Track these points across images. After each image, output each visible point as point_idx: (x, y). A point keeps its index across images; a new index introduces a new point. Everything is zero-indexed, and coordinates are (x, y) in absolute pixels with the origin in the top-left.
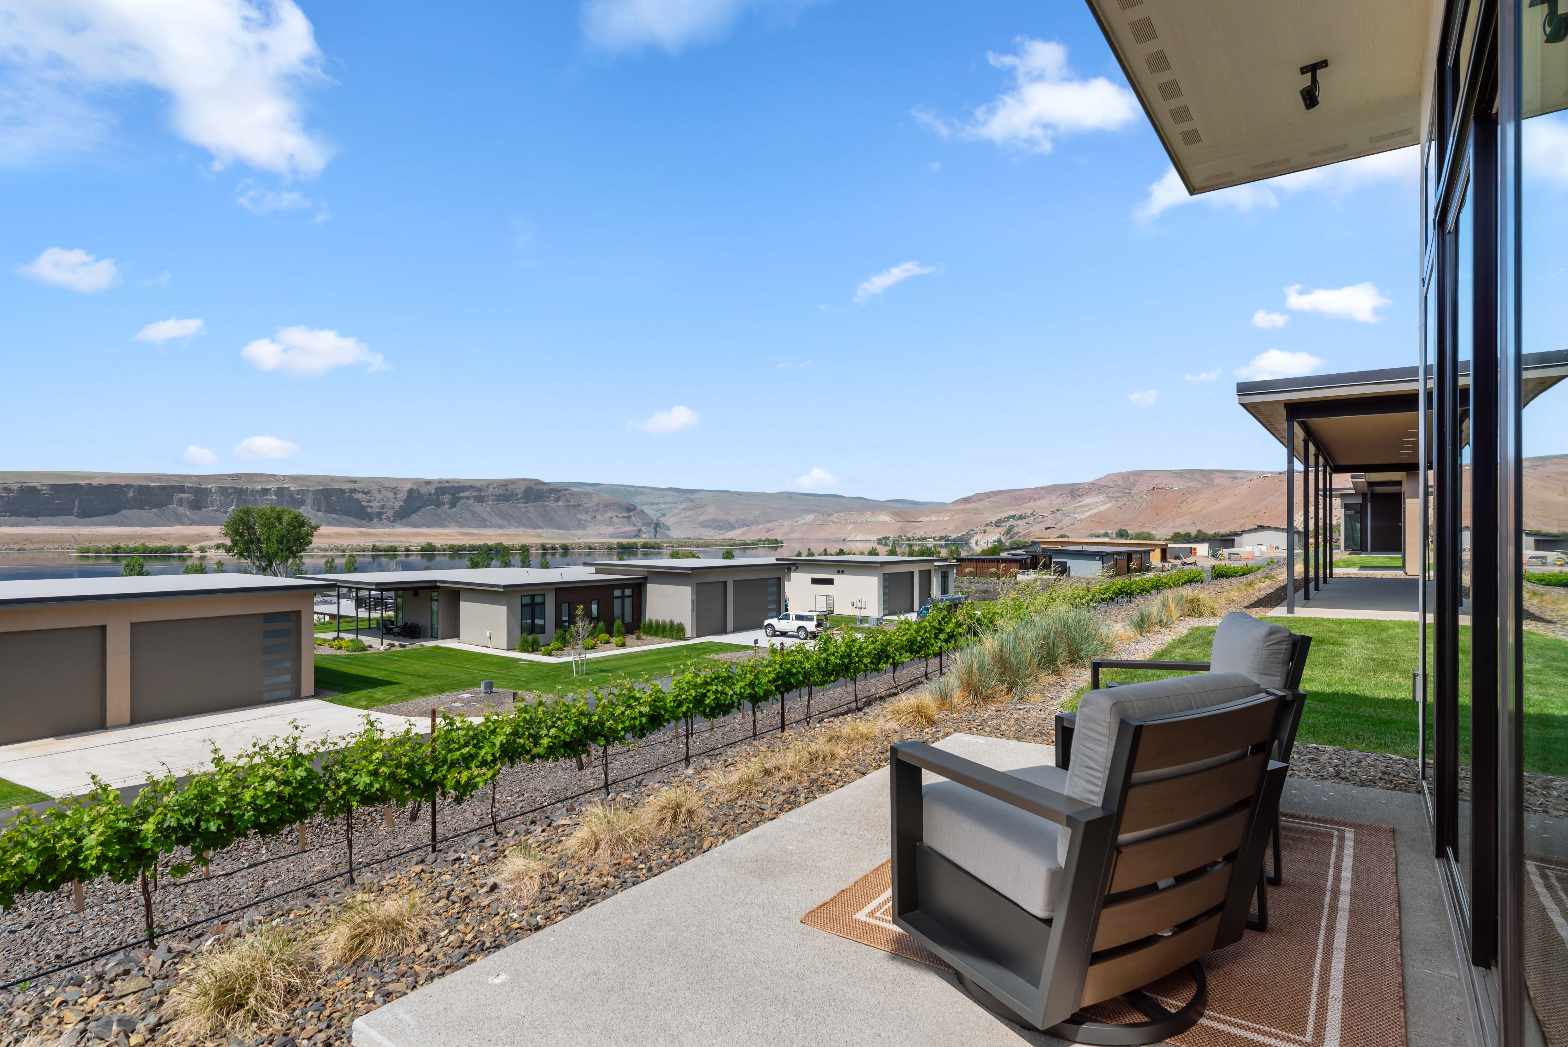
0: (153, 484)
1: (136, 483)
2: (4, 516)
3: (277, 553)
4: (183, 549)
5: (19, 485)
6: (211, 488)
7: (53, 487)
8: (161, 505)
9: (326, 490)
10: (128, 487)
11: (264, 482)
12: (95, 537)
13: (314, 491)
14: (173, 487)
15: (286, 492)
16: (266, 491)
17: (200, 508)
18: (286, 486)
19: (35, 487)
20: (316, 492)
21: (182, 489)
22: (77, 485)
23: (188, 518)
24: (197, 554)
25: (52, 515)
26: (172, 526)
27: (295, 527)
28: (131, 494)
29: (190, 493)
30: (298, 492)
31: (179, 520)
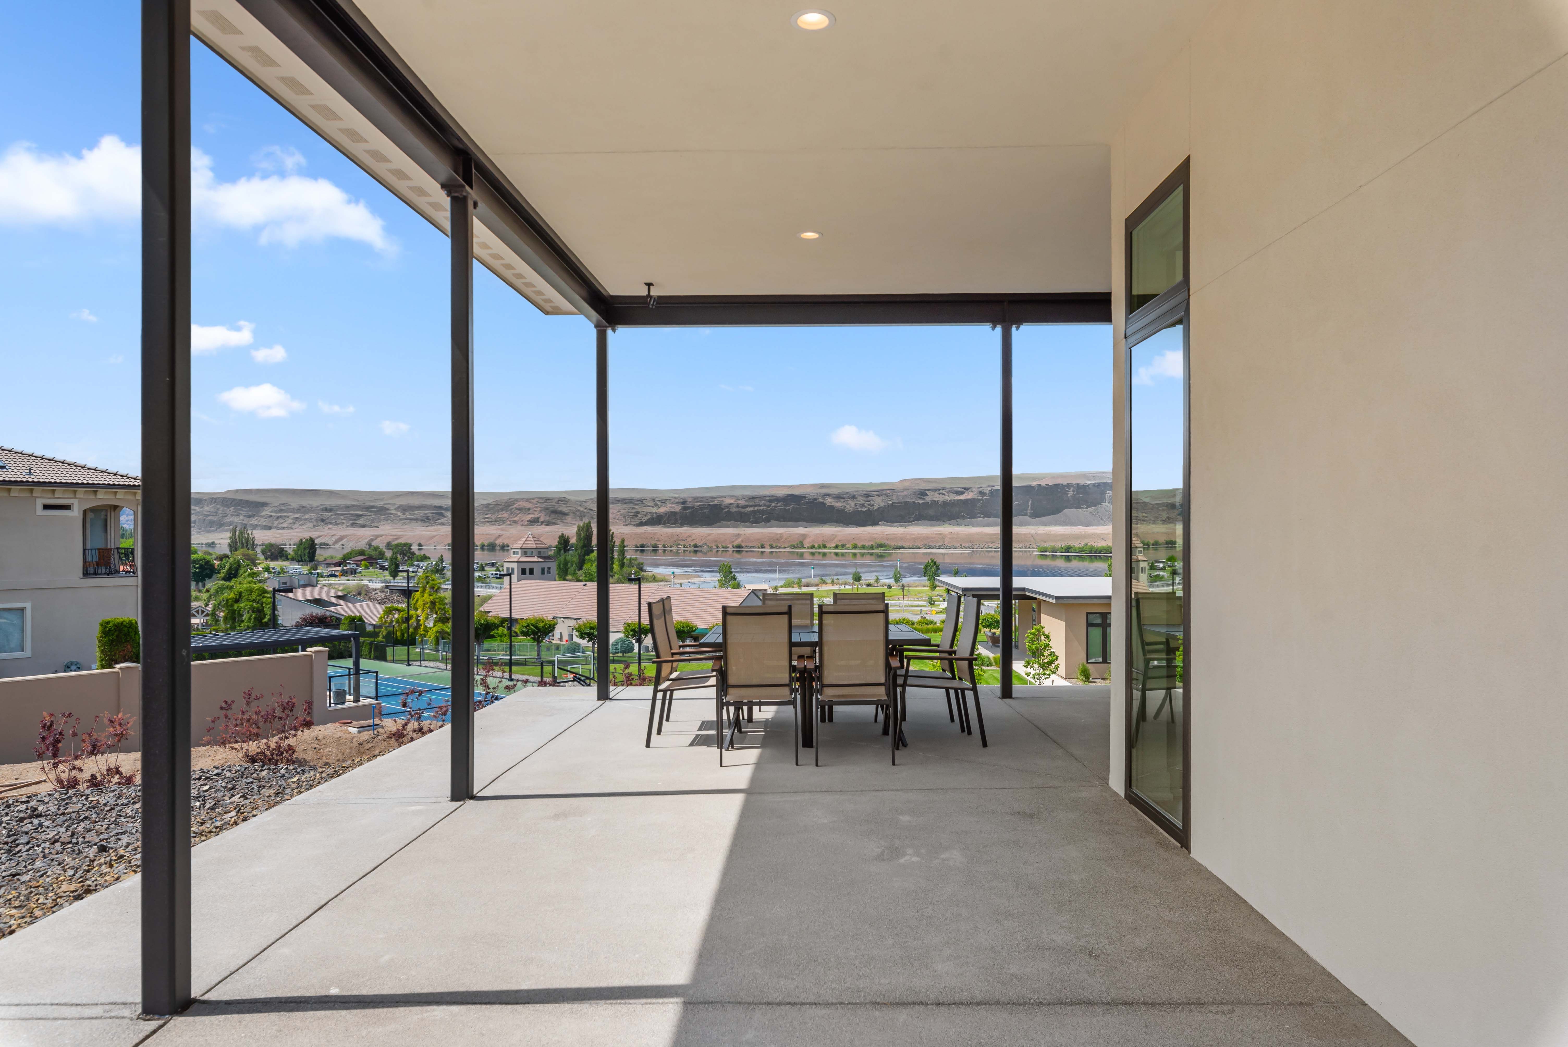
0: (1088, 483)
1: (1074, 482)
5: (990, 489)
8: (1094, 504)
10: (1068, 486)
12: (1049, 537)
22: (1030, 486)
28: (1071, 494)
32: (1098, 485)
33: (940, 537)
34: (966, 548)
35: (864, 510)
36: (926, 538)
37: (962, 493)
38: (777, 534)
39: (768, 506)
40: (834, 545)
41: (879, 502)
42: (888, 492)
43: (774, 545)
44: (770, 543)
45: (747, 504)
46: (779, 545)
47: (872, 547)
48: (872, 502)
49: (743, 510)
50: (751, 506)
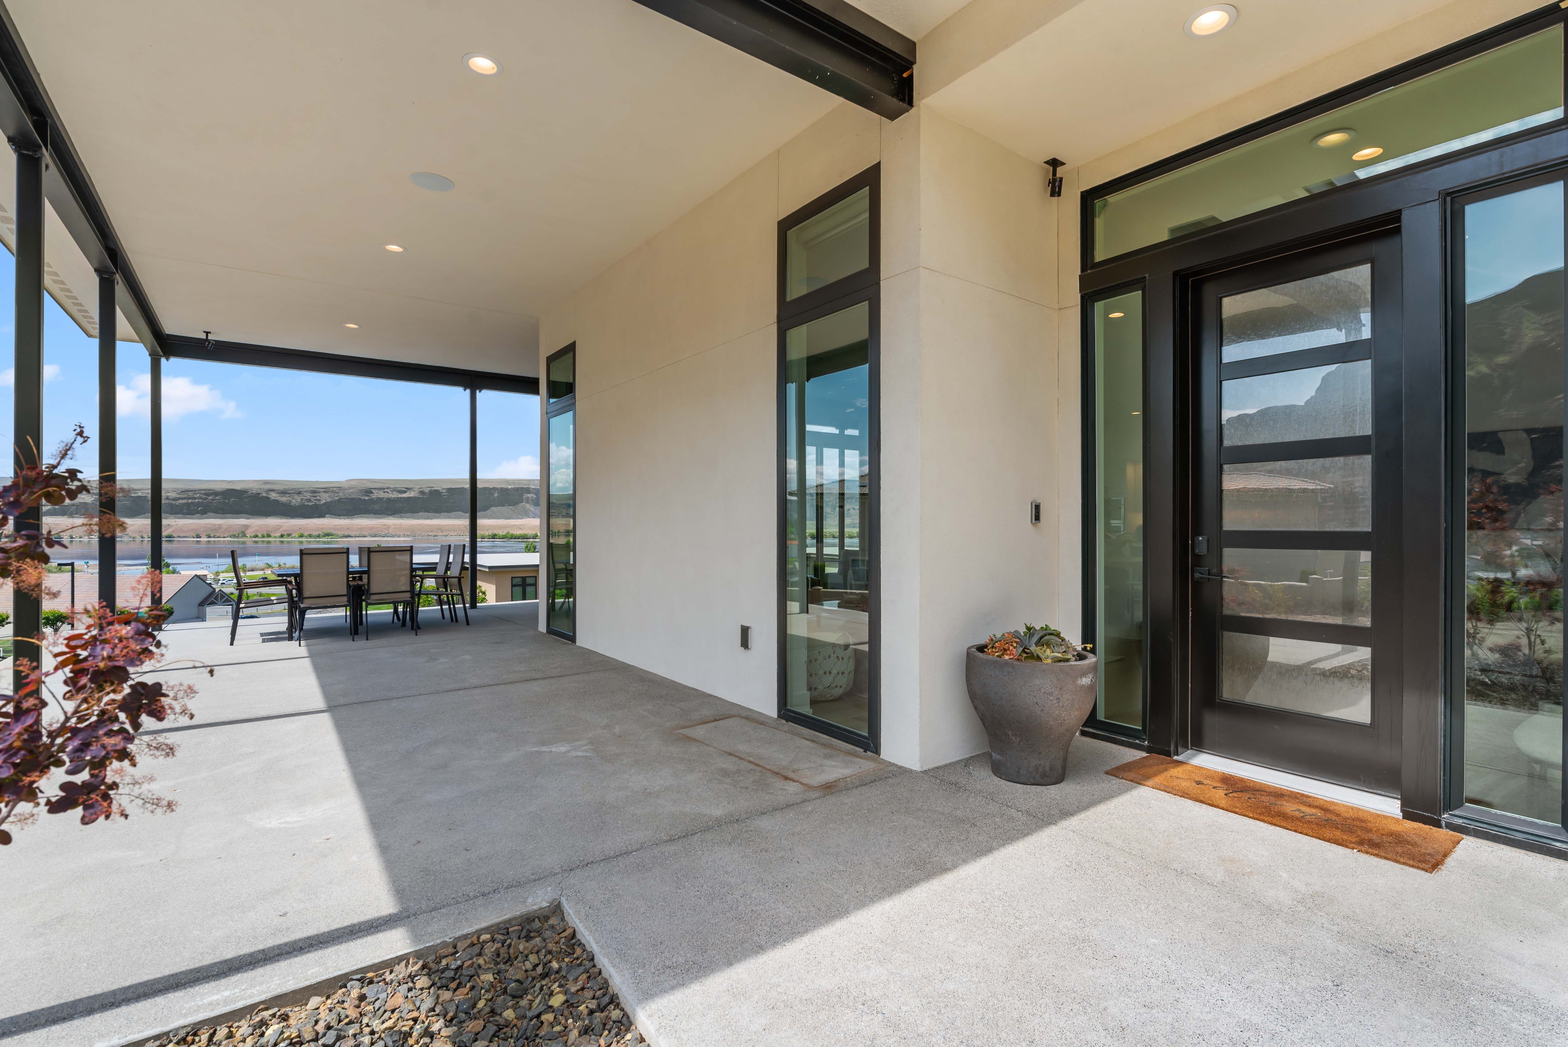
0: (510, 487)
1: (498, 486)
5: (429, 489)
7: (450, 490)
8: (515, 503)
10: (494, 489)
14: (522, 488)
19: (438, 490)
23: (533, 513)
25: (449, 512)
28: (496, 495)
32: (516, 489)
33: (385, 527)
34: (408, 536)
35: (311, 504)
36: (371, 528)
37: (405, 492)
38: (215, 525)
39: (205, 499)
40: (279, 535)
41: (325, 498)
42: (335, 489)
43: (212, 535)
44: (207, 534)
45: (179, 496)
46: (218, 535)
47: (319, 536)
48: (318, 498)
49: (174, 502)
50: (184, 499)
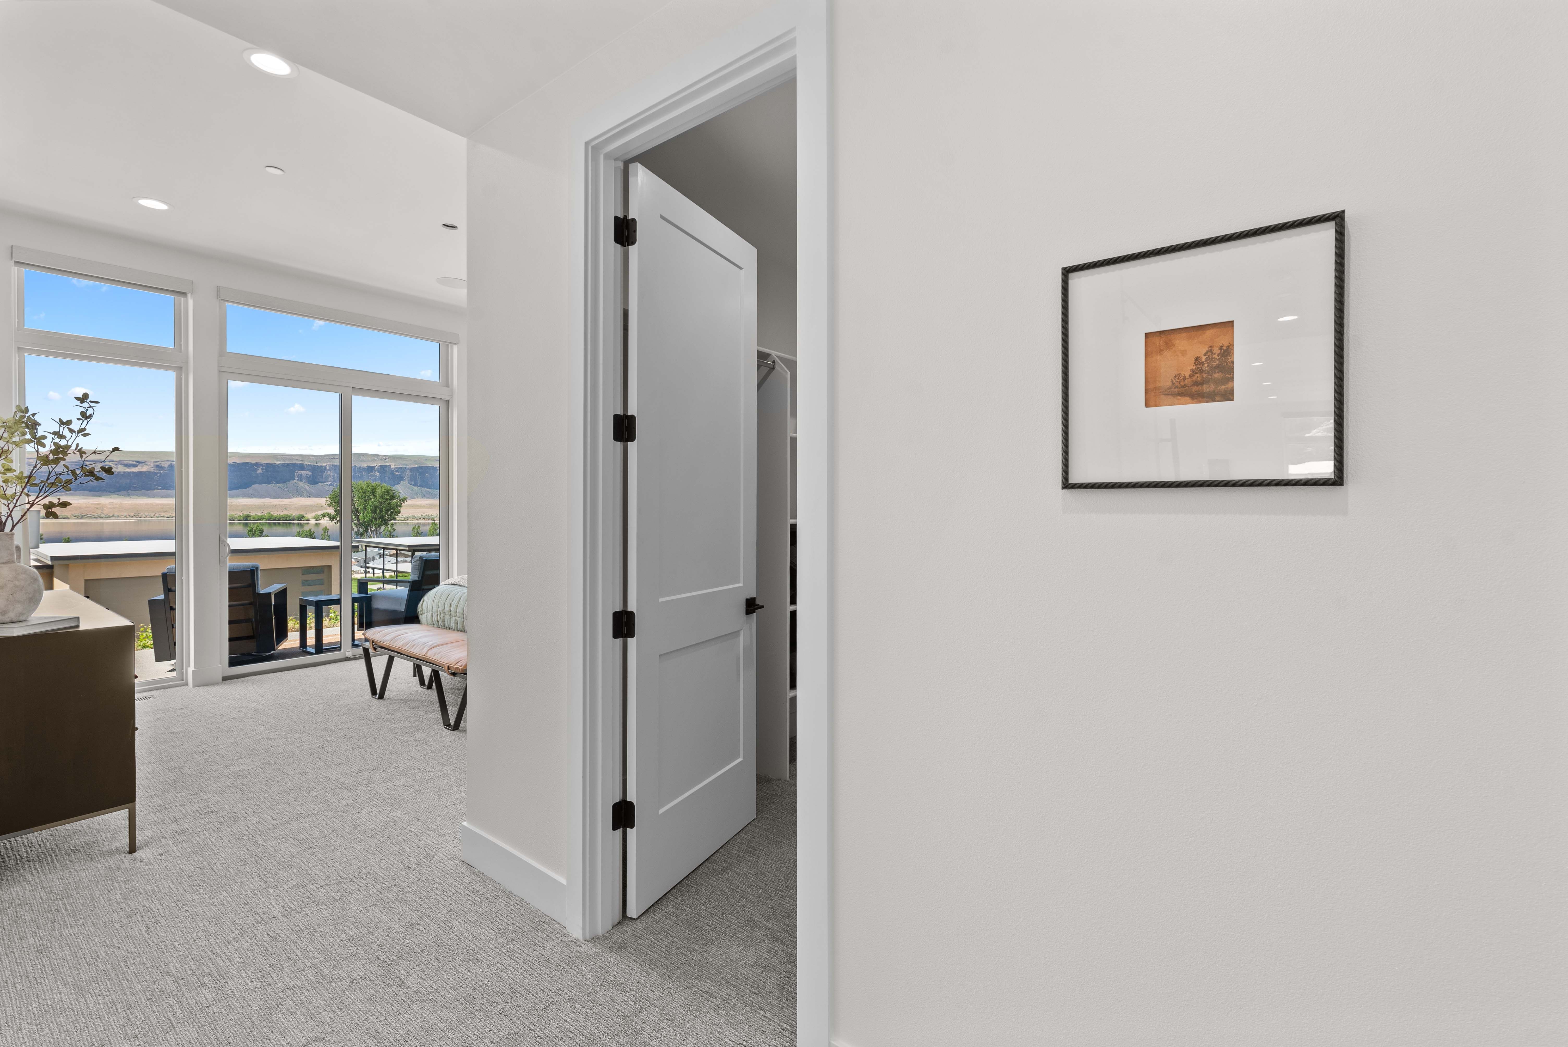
2: (157, 489)
3: (372, 521)
4: (301, 518)
6: (326, 466)
9: (421, 468)
11: (369, 460)
13: (411, 468)
15: (388, 469)
16: (371, 469)
17: (317, 483)
18: (388, 464)
20: (412, 470)
21: (302, 467)
24: (313, 521)
26: (294, 497)
27: (387, 499)
29: (308, 470)
30: (398, 470)
31: (299, 493)
